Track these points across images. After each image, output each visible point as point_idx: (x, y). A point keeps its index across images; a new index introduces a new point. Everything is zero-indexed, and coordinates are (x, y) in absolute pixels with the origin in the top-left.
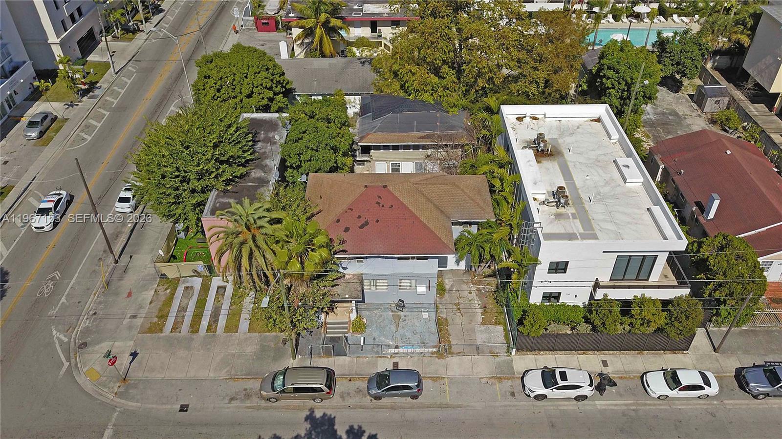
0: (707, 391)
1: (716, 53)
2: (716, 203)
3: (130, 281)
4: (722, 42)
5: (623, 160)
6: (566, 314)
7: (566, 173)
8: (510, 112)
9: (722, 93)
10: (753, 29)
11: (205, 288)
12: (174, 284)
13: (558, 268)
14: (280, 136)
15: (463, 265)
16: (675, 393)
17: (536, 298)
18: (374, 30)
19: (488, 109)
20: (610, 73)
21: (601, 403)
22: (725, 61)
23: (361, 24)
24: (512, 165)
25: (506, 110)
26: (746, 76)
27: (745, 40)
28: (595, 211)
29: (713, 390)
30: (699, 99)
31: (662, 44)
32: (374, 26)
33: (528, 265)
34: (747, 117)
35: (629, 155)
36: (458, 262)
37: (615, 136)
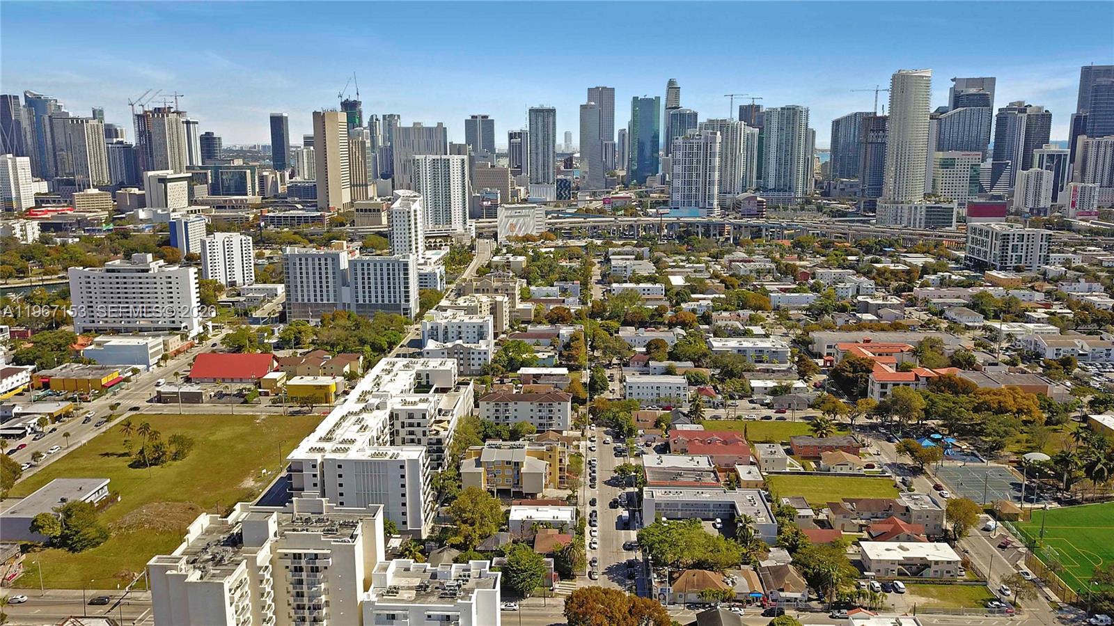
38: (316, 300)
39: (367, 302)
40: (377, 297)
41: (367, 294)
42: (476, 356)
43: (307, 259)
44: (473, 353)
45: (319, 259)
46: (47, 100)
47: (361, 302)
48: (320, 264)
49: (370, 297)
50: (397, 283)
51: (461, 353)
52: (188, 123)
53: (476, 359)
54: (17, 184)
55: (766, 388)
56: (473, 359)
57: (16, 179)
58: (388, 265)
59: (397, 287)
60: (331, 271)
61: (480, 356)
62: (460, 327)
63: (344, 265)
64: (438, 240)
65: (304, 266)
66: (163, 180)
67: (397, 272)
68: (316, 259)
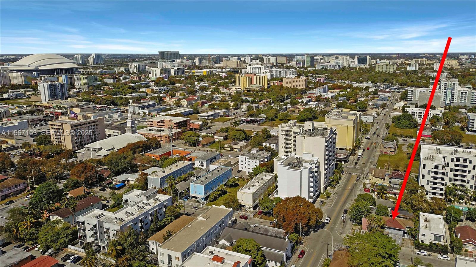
0: (447, 258)
2: (459, 235)
3: (346, 228)
5: (441, 224)
6: (425, 245)
7: (430, 223)
11: (360, 231)
12: (355, 230)
13: (423, 235)
14: (375, 211)
15: (408, 238)
16: (441, 258)
17: (420, 240)
18: (395, 196)
19: (417, 212)
21: (429, 257)
23: (392, 194)
24: (419, 221)
25: (421, 213)
28: (433, 229)
36: (407, 237)
37: (442, 221)
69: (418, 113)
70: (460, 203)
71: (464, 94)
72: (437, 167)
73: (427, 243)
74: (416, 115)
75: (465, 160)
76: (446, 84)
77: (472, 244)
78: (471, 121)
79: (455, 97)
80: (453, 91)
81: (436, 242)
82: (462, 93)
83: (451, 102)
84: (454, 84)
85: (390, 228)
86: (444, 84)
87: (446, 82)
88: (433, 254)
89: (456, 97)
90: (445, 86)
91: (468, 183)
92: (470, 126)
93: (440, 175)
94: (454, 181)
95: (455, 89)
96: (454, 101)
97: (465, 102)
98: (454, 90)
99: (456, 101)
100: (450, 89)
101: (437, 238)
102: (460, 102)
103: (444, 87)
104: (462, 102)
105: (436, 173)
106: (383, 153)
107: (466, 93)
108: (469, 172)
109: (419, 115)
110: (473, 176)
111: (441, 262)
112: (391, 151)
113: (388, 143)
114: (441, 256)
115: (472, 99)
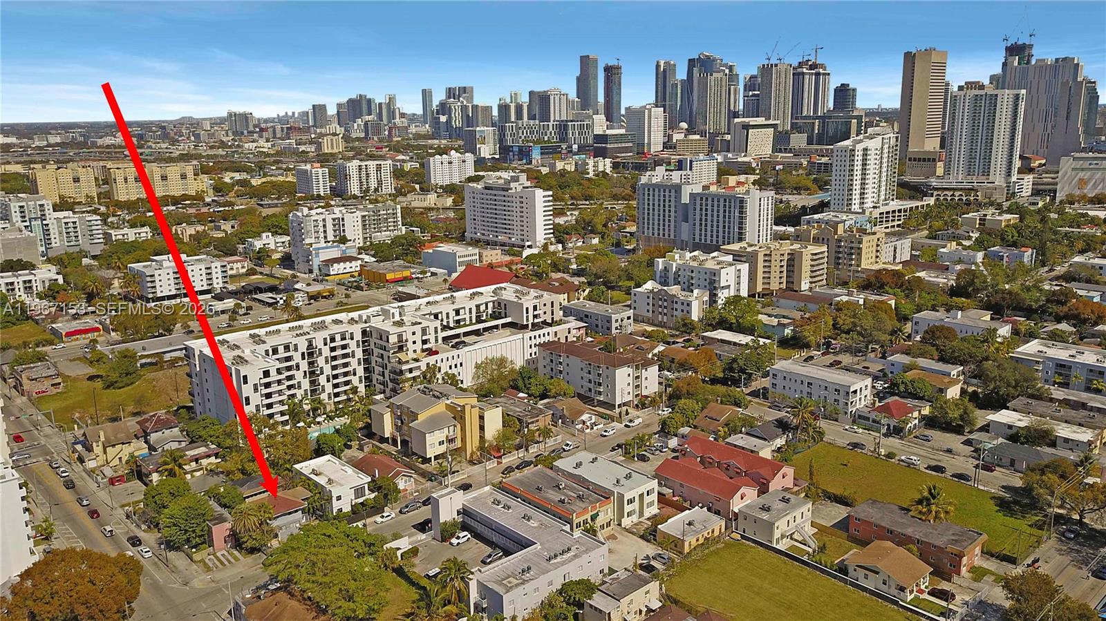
1: (360, 429)
3: (181, 568)
4: (361, 424)
5: (343, 468)
6: (346, 514)
7: (327, 476)
8: (297, 466)
9: (368, 443)
10: (370, 416)
11: (217, 557)
12: (203, 561)
13: (339, 498)
16: (384, 520)
17: (335, 511)
18: (197, 463)
19: (288, 469)
20: (325, 446)
22: (365, 431)
23: (191, 461)
24: (310, 479)
26: (375, 434)
27: (369, 421)
28: (342, 482)
29: (393, 515)
30: (361, 448)
31: (337, 431)
32: (197, 461)
33: (330, 500)
34: (381, 448)
35: (345, 465)
37: (337, 463)
38: (659, 235)
39: (703, 241)
40: (712, 236)
41: (703, 232)
42: (678, 306)
43: (654, 190)
44: (676, 302)
45: (664, 191)
46: (715, 60)
47: (697, 240)
48: (664, 196)
49: (706, 236)
50: (732, 223)
51: (665, 300)
52: (818, 74)
53: (679, 310)
54: (649, 132)
55: (1010, 427)
56: (676, 310)
57: (650, 127)
58: (725, 200)
59: (732, 228)
60: (673, 204)
61: (683, 307)
62: (692, 272)
63: (685, 199)
64: (957, 193)
65: (651, 197)
66: (747, 127)
67: (732, 209)
68: (662, 190)
69: (21, 283)
70: (319, 423)
71: (71, 225)
72: (267, 374)
73: (347, 509)
74: (17, 290)
75: (287, 348)
76: (22, 207)
77: (404, 475)
78: (149, 279)
79: (52, 236)
80: (44, 222)
81: (361, 500)
82: (66, 223)
83: (47, 249)
84: (42, 206)
85: (278, 517)
86: (17, 209)
87: (21, 204)
88: (369, 521)
89: (54, 234)
90: (21, 212)
91: (300, 387)
92: (150, 290)
93: (274, 388)
94: (289, 390)
95: (48, 217)
96: (53, 245)
97: (77, 243)
98: (45, 220)
99: (58, 244)
100: (35, 219)
101: (359, 492)
102: (66, 244)
103: (18, 214)
104: (72, 244)
105: (267, 385)
106: (34, 394)
107: (74, 223)
108: (298, 367)
109: (26, 288)
110: (305, 372)
111: (388, 525)
112: (52, 385)
113: (34, 367)
114: (383, 517)
115: (90, 235)
